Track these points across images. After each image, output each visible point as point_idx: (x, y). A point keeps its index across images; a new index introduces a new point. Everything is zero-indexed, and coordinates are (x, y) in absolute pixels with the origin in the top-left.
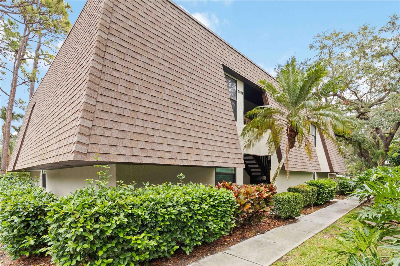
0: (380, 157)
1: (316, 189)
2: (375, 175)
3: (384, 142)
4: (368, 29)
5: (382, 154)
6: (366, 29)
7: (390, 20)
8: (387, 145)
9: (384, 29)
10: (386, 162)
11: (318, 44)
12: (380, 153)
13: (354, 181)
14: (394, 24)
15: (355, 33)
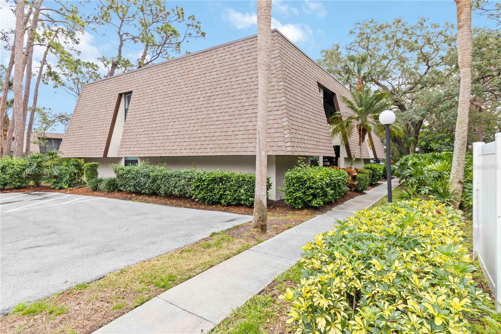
0: (412, 144)
1: (371, 172)
2: (411, 161)
3: (414, 129)
4: (401, 22)
5: (413, 141)
6: (399, 21)
7: (419, 21)
8: (417, 132)
9: (414, 27)
10: (417, 149)
11: (358, 31)
12: (412, 140)
13: (397, 166)
14: (422, 24)
15: (391, 24)
